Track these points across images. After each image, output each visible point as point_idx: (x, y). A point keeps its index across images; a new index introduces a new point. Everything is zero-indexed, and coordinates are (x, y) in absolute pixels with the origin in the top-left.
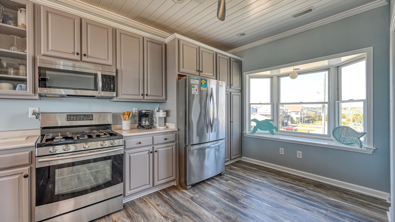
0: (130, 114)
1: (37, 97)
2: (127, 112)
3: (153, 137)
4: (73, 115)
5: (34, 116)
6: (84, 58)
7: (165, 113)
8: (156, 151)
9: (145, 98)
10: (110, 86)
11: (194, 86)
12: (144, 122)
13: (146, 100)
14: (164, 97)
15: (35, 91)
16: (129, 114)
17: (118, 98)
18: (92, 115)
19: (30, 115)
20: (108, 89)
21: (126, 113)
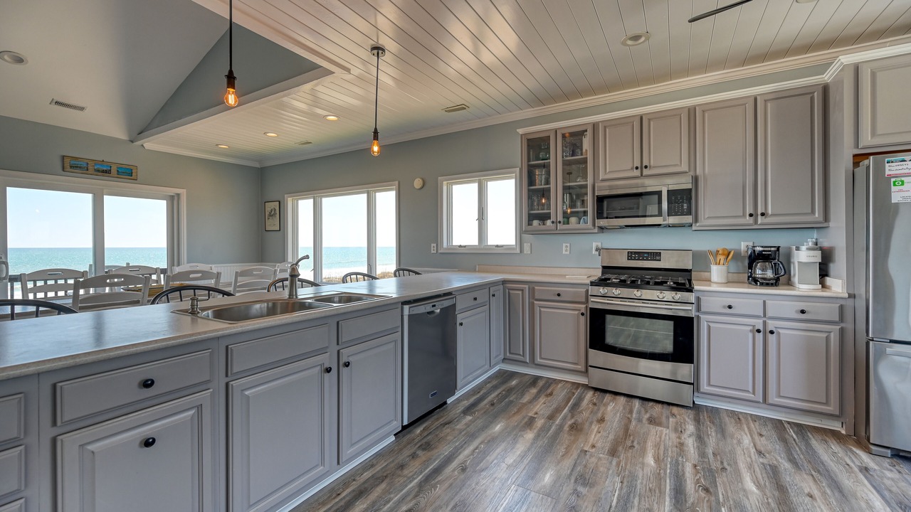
0: (729, 253)
1: (596, 230)
2: (724, 250)
3: (764, 302)
4: (635, 253)
5: (597, 253)
6: (646, 172)
7: (819, 253)
8: (772, 332)
9: (759, 222)
10: (683, 206)
11: (903, 179)
12: (760, 272)
13: (760, 224)
14: (817, 215)
15: (594, 225)
16: (727, 252)
17: (698, 224)
18: (660, 253)
19: (594, 252)
20: (678, 212)
21: (720, 252)
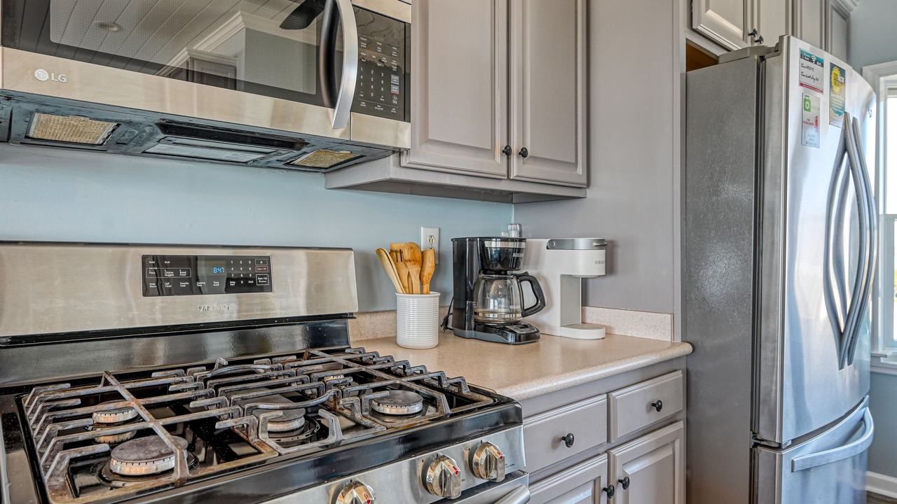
2: (415, 247)
3: (608, 398)
7: (602, 254)
8: (624, 483)
9: (513, 173)
12: (492, 304)
13: (514, 181)
14: (578, 170)
16: (418, 256)
18: (268, 261)
20: (377, 100)
21: (405, 254)
